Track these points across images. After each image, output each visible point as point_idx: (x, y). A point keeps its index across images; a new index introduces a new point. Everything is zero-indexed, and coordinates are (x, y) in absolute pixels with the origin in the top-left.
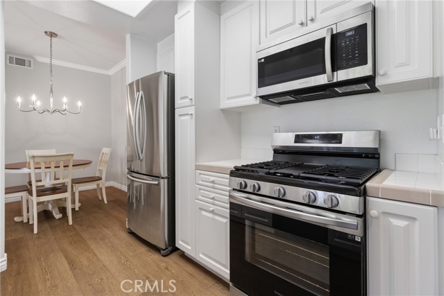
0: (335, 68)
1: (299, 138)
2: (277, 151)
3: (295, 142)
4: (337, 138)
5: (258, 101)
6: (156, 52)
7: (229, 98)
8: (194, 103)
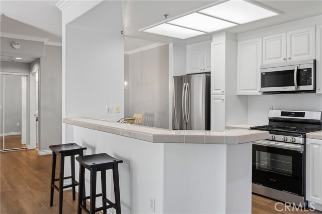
0: (299, 84)
1: (283, 114)
2: (271, 120)
3: (281, 115)
4: (302, 115)
5: (261, 94)
6: (186, 52)
7: (242, 90)
8: (224, 93)
